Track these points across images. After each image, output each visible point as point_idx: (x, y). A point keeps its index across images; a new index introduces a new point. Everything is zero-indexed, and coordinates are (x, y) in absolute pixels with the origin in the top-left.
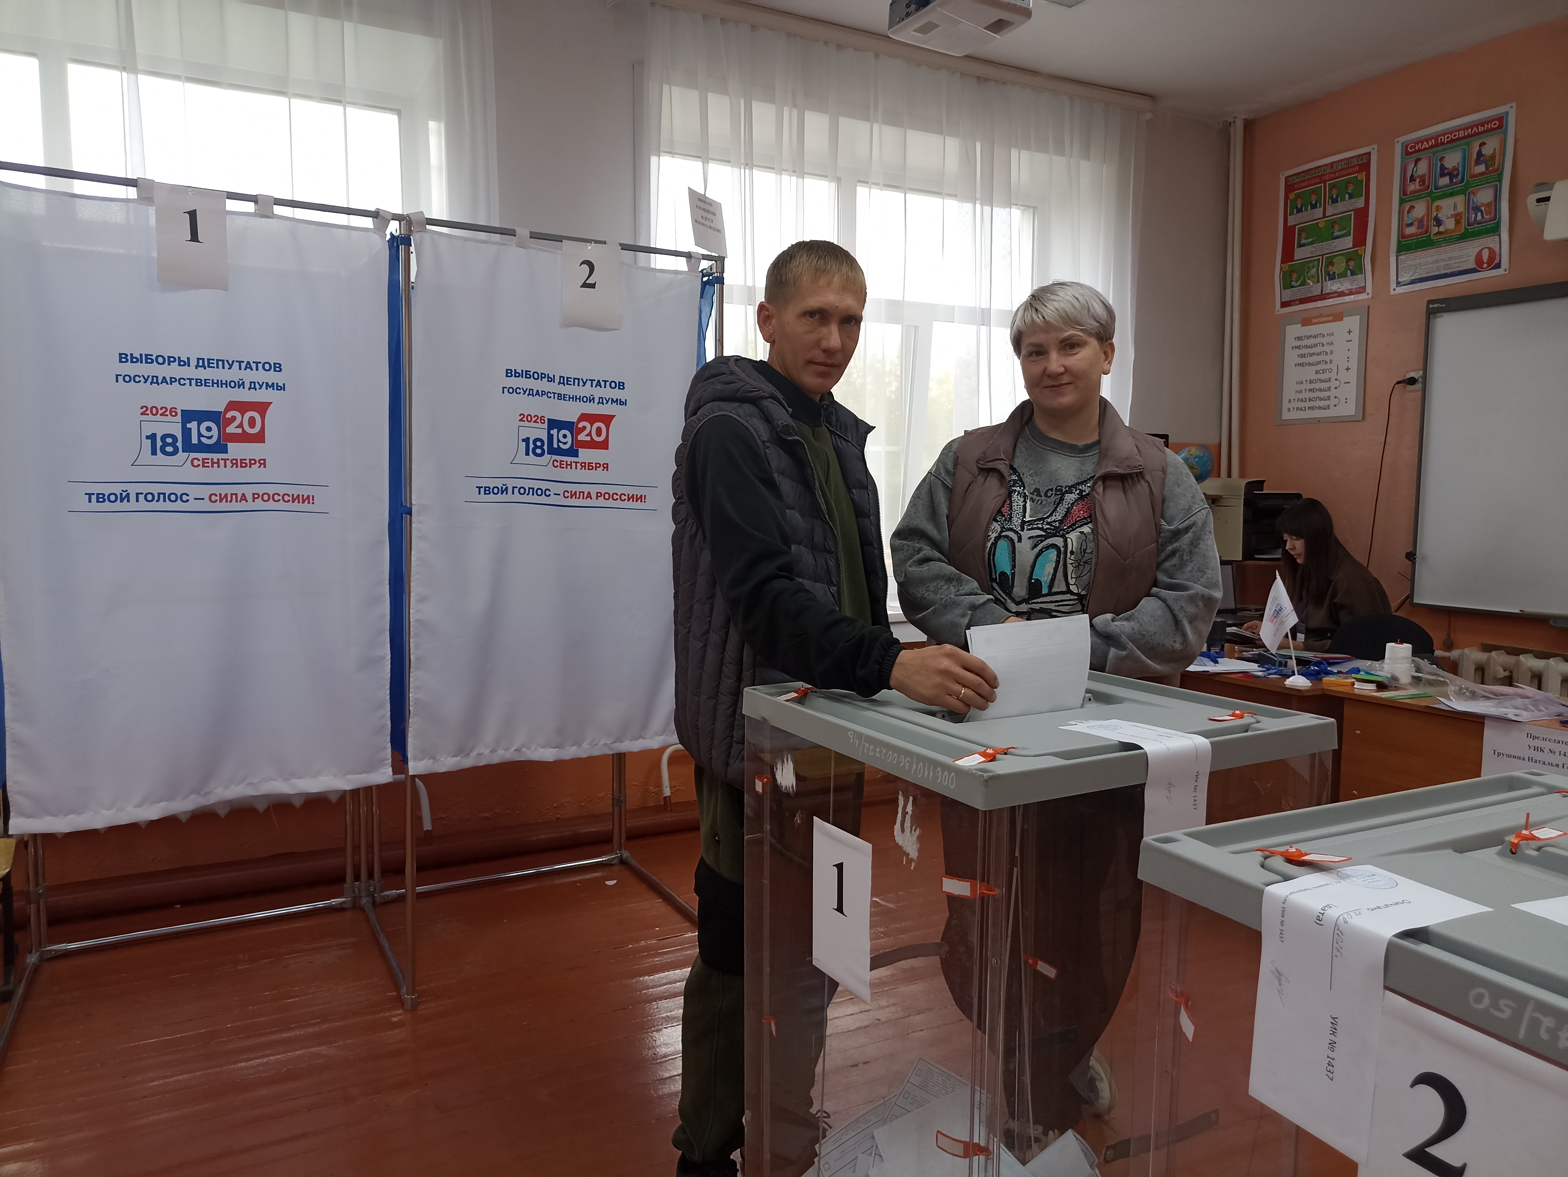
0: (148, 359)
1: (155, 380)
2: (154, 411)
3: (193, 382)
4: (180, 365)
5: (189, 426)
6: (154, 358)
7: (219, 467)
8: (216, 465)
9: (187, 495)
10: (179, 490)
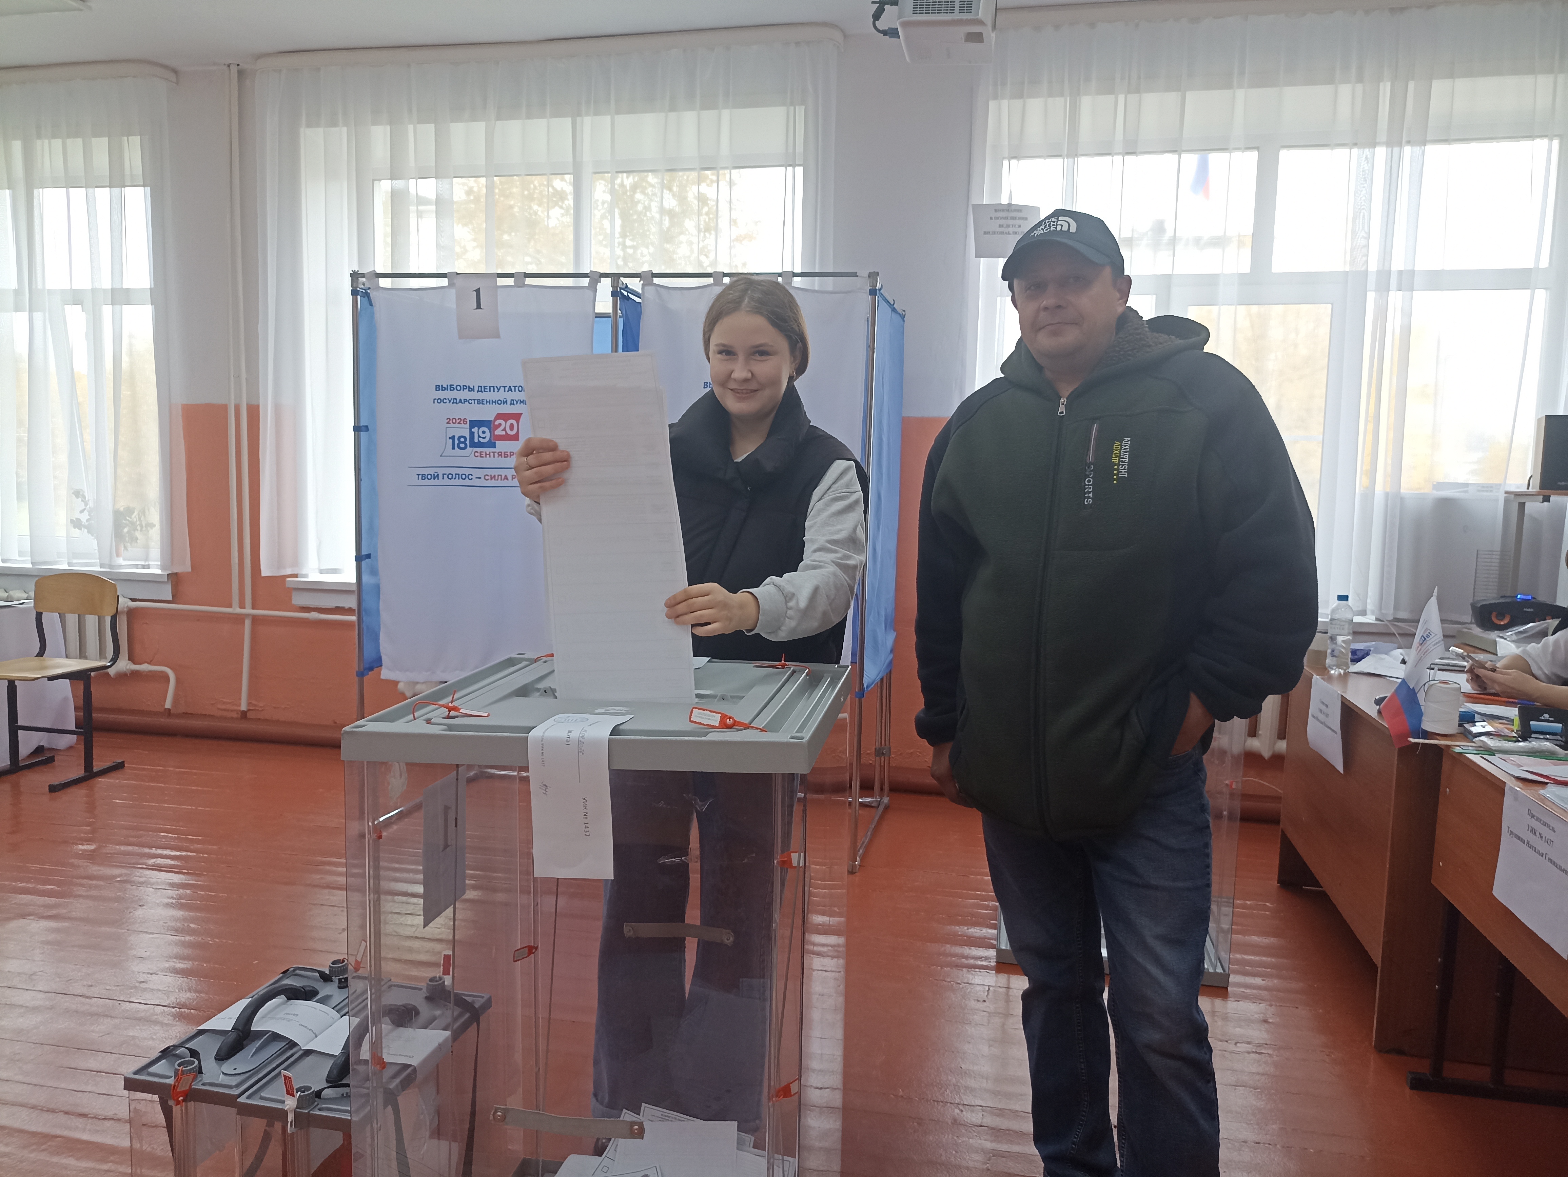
0: (451, 388)
1: (455, 401)
2: (454, 421)
3: (476, 401)
4: (469, 391)
5: (473, 430)
6: (455, 387)
7: (490, 457)
8: (488, 456)
9: (472, 475)
10: (467, 472)
